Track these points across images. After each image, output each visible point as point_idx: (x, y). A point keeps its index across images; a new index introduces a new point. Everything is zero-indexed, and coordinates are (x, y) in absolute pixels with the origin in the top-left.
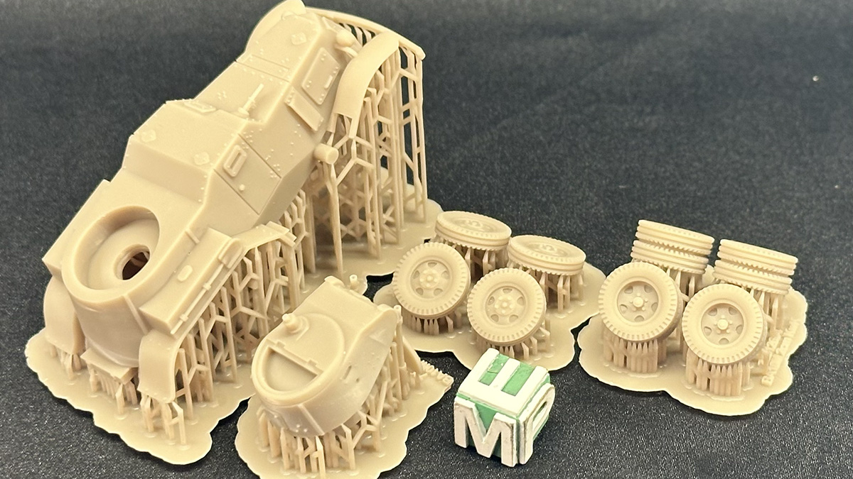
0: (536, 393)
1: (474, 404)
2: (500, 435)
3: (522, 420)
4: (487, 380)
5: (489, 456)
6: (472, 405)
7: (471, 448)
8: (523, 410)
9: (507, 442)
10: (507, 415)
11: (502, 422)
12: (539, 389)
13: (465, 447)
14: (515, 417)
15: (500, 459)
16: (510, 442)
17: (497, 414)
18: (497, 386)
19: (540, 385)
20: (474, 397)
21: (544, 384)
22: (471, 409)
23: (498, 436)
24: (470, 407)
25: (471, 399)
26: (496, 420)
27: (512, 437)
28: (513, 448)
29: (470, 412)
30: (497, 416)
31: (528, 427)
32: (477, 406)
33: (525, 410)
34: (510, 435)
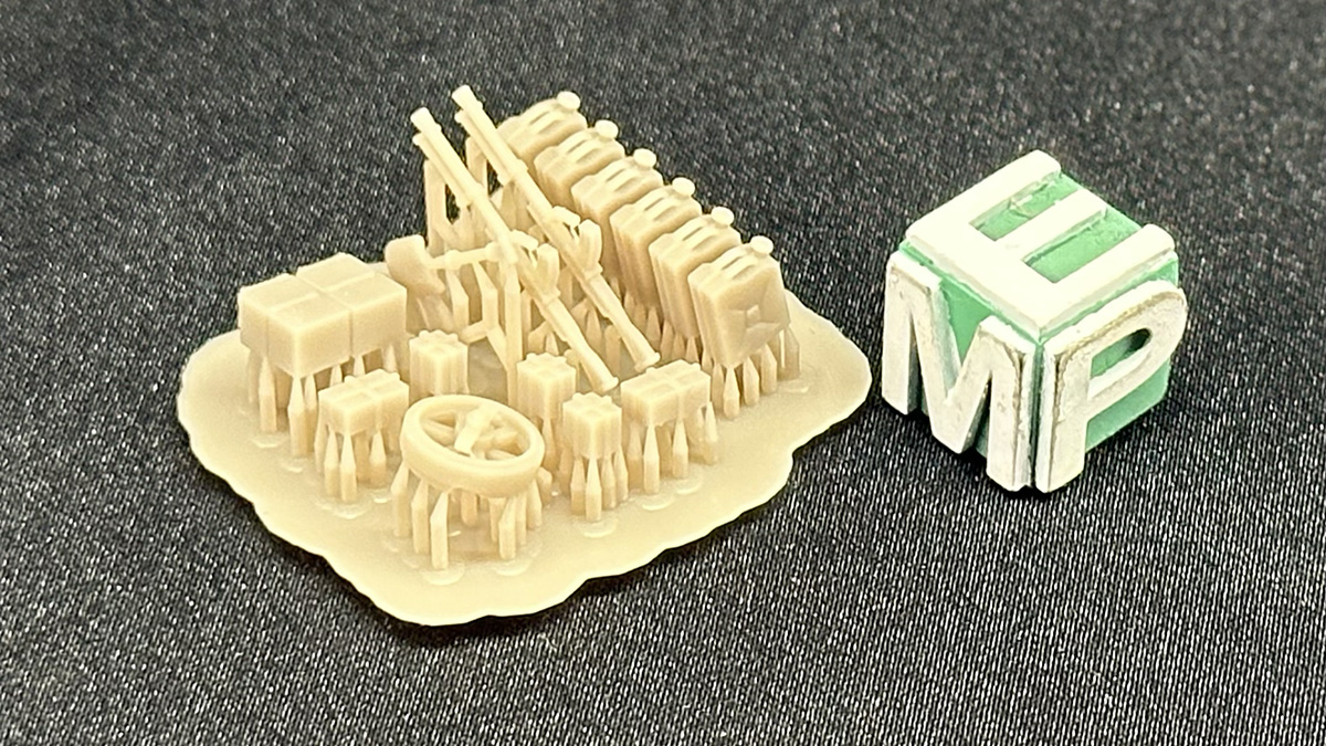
0: (1119, 294)
1: (939, 280)
2: (990, 383)
3: (1052, 349)
4: (992, 227)
5: (958, 448)
6: (933, 282)
7: (918, 418)
8: (1065, 326)
9: (1003, 410)
10: (1015, 327)
11: (996, 341)
12: (1134, 287)
13: (905, 411)
14: (1035, 336)
15: (983, 462)
16: (1013, 411)
17: (992, 319)
18: (1017, 248)
19: (1139, 277)
20: (944, 260)
21: (1152, 278)
22: (928, 292)
23: (984, 386)
24: (925, 283)
25: (936, 263)
26: (982, 334)
27: (1018, 395)
28: (1017, 431)
29: (924, 297)
30: (989, 324)
31: (1068, 377)
32: (944, 285)
33: (1072, 329)
34: (1012, 386)
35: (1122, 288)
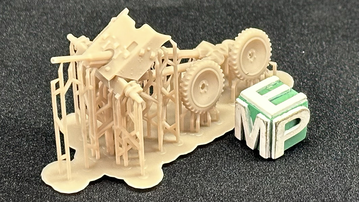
0: (293, 109)
1: (248, 105)
2: (260, 130)
3: (275, 121)
4: (261, 92)
5: (253, 149)
6: (246, 105)
8: (278, 116)
9: (263, 137)
10: (265, 116)
11: (261, 119)
12: (296, 107)
13: (240, 140)
15: (259, 152)
16: (265, 137)
17: (260, 114)
18: (267, 97)
19: (297, 105)
20: (249, 99)
21: (301, 105)
22: (245, 107)
24: (244, 105)
25: (247, 101)
26: (258, 117)
27: (266, 133)
28: (266, 143)
29: (244, 109)
33: (280, 117)
34: (265, 131)
35: (293, 107)
